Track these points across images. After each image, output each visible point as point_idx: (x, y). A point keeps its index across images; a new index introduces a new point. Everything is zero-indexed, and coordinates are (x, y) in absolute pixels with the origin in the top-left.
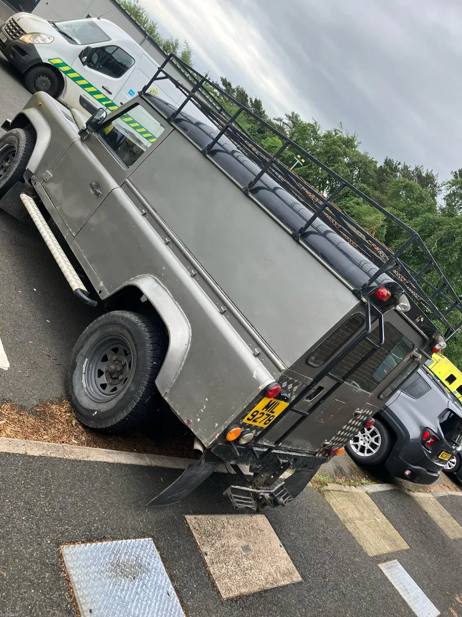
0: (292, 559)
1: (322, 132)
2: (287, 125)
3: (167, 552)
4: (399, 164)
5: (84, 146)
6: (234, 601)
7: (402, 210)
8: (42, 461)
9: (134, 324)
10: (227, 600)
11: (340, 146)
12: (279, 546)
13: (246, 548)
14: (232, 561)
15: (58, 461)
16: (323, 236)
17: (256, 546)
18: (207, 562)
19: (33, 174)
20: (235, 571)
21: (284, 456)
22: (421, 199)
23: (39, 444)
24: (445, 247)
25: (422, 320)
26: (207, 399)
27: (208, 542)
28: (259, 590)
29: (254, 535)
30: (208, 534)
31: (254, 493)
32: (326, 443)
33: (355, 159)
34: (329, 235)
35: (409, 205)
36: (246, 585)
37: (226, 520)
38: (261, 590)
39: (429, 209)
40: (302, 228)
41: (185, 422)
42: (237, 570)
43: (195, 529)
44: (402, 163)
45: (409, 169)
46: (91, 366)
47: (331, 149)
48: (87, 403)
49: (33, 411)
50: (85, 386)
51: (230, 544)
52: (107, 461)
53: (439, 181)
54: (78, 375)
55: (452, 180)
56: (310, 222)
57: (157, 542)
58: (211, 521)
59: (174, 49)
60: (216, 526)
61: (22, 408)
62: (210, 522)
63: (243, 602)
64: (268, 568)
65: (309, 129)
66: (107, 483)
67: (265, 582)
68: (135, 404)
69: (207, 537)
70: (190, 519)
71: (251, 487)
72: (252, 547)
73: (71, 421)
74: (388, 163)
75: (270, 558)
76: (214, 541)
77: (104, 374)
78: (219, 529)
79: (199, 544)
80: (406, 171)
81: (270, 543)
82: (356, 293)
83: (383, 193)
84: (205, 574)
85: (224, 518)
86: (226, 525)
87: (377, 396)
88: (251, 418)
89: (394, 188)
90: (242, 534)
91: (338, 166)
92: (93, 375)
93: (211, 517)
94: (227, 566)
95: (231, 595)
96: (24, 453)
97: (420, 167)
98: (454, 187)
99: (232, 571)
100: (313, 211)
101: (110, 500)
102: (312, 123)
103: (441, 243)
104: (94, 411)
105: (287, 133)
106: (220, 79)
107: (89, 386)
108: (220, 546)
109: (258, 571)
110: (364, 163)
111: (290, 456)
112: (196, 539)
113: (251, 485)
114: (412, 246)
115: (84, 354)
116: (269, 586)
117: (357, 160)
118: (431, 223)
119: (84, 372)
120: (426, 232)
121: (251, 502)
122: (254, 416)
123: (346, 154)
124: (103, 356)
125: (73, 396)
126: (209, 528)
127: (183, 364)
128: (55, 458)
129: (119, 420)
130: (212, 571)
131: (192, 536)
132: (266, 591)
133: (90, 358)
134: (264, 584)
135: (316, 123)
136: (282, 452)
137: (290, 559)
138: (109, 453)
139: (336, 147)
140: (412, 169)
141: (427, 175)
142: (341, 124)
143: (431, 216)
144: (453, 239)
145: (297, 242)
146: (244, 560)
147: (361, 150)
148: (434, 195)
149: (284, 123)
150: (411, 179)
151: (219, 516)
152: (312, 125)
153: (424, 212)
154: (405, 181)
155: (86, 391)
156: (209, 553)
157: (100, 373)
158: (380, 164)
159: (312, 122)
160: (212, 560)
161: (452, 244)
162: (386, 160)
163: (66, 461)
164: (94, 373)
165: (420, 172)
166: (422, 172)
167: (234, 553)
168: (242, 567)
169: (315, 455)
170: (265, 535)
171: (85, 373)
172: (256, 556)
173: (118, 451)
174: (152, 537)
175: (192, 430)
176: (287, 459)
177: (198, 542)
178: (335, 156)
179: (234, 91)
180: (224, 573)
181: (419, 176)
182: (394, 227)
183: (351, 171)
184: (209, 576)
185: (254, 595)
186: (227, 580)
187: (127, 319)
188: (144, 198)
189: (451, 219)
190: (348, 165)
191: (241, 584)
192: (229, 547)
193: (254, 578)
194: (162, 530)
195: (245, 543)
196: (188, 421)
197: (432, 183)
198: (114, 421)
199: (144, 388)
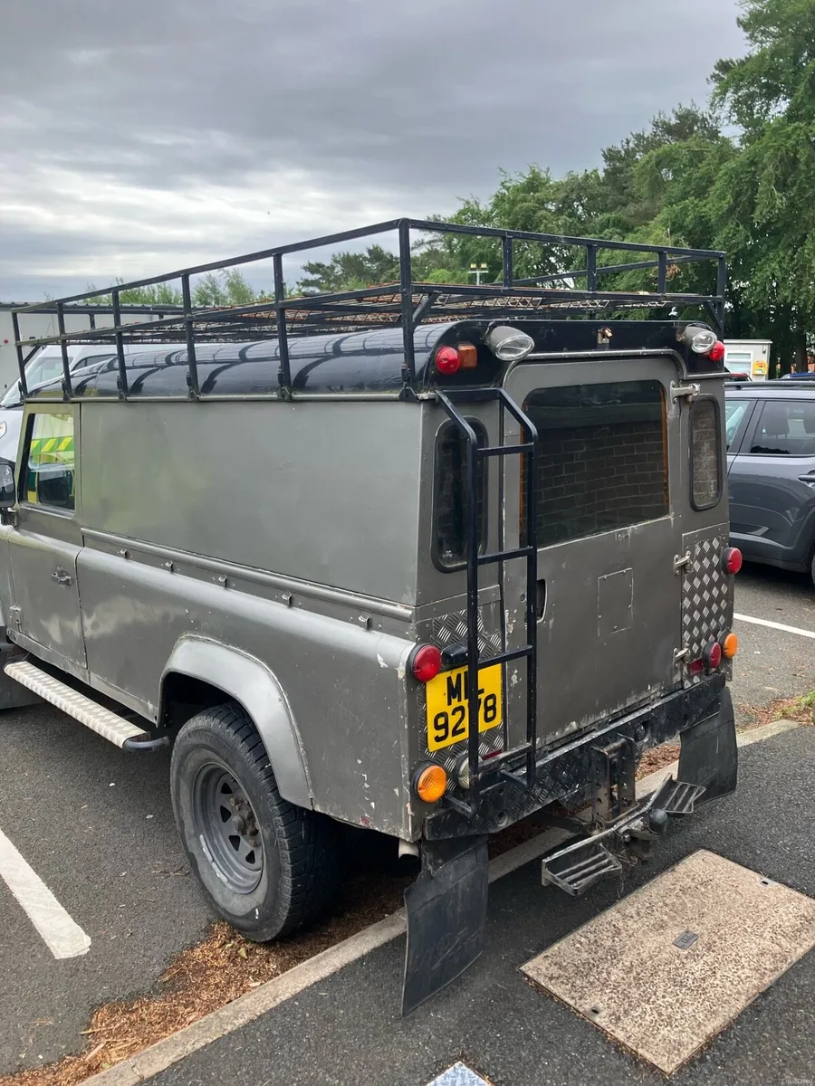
0: (801, 891)
1: (485, 205)
2: (434, 241)
3: (503, 1067)
4: (628, 143)
5: (25, 535)
6: (696, 1063)
7: (684, 196)
8: (179, 1070)
9: (207, 730)
10: (680, 1071)
11: (524, 200)
12: (762, 886)
13: (686, 940)
14: (662, 985)
15: (213, 1049)
16: (338, 357)
17: (705, 920)
18: (603, 1025)
19: (6, 627)
20: (677, 1001)
21: (612, 735)
22: (697, 157)
23: (166, 1043)
24: (794, 184)
25: (610, 335)
26: (360, 762)
27: (591, 984)
28: (749, 1002)
29: (693, 903)
30: (584, 970)
31: (604, 840)
32: (679, 654)
33: (562, 195)
34: (345, 346)
35: (688, 181)
36: (714, 1012)
37: (618, 915)
38: (753, 999)
39: (720, 159)
40: (280, 376)
41: (361, 823)
42: (681, 996)
43: (551, 978)
44: (630, 137)
45: (646, 136)
46: (216, 841)
47: (516, 214)
48: (241, 905)
49: (157, 987)
50: (225, 880)
51: (644, 956)
52: (317, 978)
53: (703, 109)
54: (206, 871)
55: (718, 88)
56: (285, 356)
57: (476, 1061)
58: (583, 940)
59: (214, 290)
60: (599, 942)
61: (135, 996)
62: (581, 944)
63: (719, 1050)
64: (754, 945)
65: (466, 220)
66: (330, 1019)
67: (758, 975)
68: (288, 853)
69: (586, 976)
70: (537, 968)
71: (596, 832)
72: (697, 929)
73: (237, 952)
74: (610, 156)
75: (749, 922)
76: (604, 975)
77: (241, 838)
78: (609, 943)
79: (572, 1002)
80: (645, 144)
81: (736, 892)
82: (407, 398)
83: (636, 200)
84: (607, 1052)
85: (611, 915)
86: (621, 925)
87: (690, 509)
88: (441, 733)
89: (645, 180)
90: (665, 918)
91: (545, 226)
92: (228, 852)
93: (580, 932)
94: (654, 1002)
95: (686, 1054)
96: (137, 1079)
97: (657, 117)
98: (729, 94)
99: (671, 1005)
100: (276, 337)
101: (344, 1047)
102: (462, 208)
103: (782, 185)
104: (253, 912)
105: (443, 250)
106: (303, 270)
107: (231, 874)
108: (621, 975)
109: (730, 966)
110: (579, 188)
111: (624, 730)
112: (563, 997)
113: (595, 829)
114: (745, 228)
115: (192, 832)
116: (769, 979)
117: (565, 194)
118: (742, 173)
119: (210, 859)
120: (747, 190)
121: (606, 861)
122: (446, 726)
123: (542, 203)
124: (219, 812)
125: (220, 910)
126: (585, 955)
127: (298, 734)
128: (205, 1047)
129: (288, 896)
130: (620, 1035)
131: (552, 996)
132: (764, 995)
133: (204, 830)
134: (755, 982)
135: (468, 203)
136: (595, 735)
137: (798, 894)
138: (318, 961)
139: (519, 205)
140: (648, 131)
141: (679, 117)
142: (501, 170)
143: (732, 164)
144: (795, 161)
145: (292, 401)
146: (688, 966)
147: (557, 176)
148: (714, 134)
149: (430, 242)
150: (659, 144)
151: (598, 918)
152: (465, 209)
153: (717, 170)
154: (650, 157)
155: (231, 887)
156: (601, 1005)
157: (235, 841)
158: (601, 167)
159: (461, 206)
160: (614, 1014)
161: (800, 170)
162: (604, 156)
163: (230, 1038)
164: (226, 847)
165: (665, 123)
166: (666, 120)
167: (662, 967)
168: (690, 981)
169: (682, 688)
170: (718, 885)
171: (213, 860)
172: (715, 938)
173: (335, 947)
174: (462, 1057)
175: (377, 829)
176: (621, 737)
177: (567, 1000)
178: (529, 218)
179: (332, 268)
180: (652, 1022)
181: (669, 130)
182: (694, 228)
183: (572, 215)
184: (617, 1051)
185: (738, 1020)
186: (664, 1031)
187: (196, 731)
188: (112, 533)
189: (764, 139)
190: (559, 212)
191: (701, 1017)
192: (643, 963)
193: (728, 984)
194: (479, 1028)
195: (678, 932)
196: (364, 819)
197: (695, 120)
198: (284, 904)
199: (280, 818)
